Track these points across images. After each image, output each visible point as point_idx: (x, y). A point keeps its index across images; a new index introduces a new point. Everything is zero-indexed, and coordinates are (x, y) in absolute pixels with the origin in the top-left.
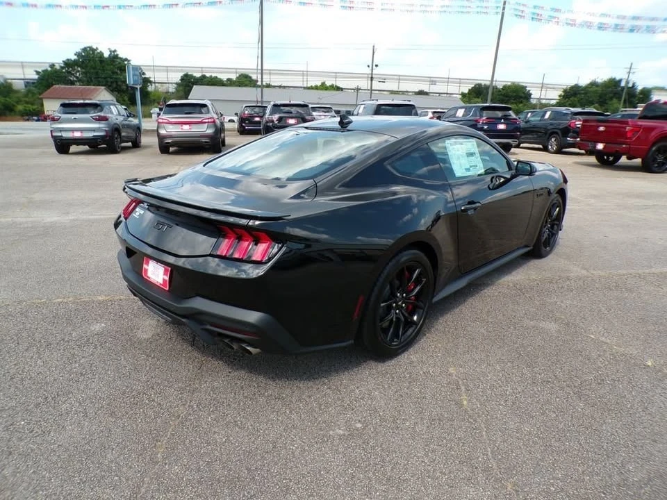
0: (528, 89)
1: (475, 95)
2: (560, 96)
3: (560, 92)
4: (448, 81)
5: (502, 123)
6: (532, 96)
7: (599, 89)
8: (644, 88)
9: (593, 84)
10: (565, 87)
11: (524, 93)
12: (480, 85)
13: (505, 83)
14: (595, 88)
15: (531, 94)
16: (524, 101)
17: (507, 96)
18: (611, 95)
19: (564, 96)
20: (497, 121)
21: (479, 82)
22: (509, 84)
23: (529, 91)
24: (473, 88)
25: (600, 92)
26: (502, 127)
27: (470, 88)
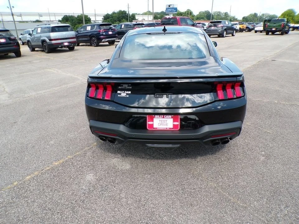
0: (89, 16)
1: (66, 21)
2: (103, 19)
3: (102, 17)
4: (49, 15)
5: (110, 31)
6: (91, 20)
7: (117, 15)
8: (132, 14)
9: (114, 13)
10: (104, 15)
11: (87, 18)
12: (67, 16)
13: (78, 15)
14: (115, 15)
15: (90, 19)
16: (89, 22)
17: (80, 21)
18: (122, 17)
19: (104, 19)
20: (108, 31)
21: (66, 14)
22: (80, 15)
23: (89, 17)
24: (63, 17)
25: (117, 16)
26: (110, 33)
27: (62, 17)
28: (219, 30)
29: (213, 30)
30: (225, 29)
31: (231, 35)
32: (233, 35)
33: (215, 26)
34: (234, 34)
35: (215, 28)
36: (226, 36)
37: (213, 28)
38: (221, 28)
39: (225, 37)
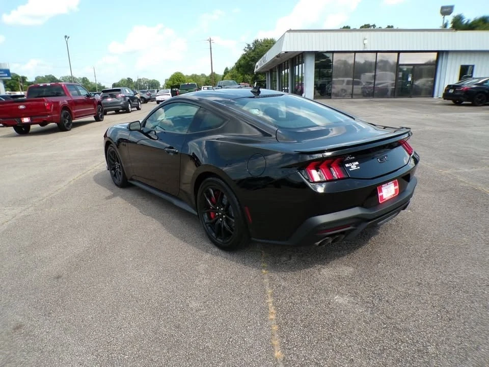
28: (121, 101)
29: (111, 103)
30: (129, 101)
31: (136, 109)
32: (138, 109)
33: (112, 96)
34: (140, 107)
35: (115, 100)
36: (132, 111)
37: (110, 100)
38: (123, 99)
39: (132, 113)
